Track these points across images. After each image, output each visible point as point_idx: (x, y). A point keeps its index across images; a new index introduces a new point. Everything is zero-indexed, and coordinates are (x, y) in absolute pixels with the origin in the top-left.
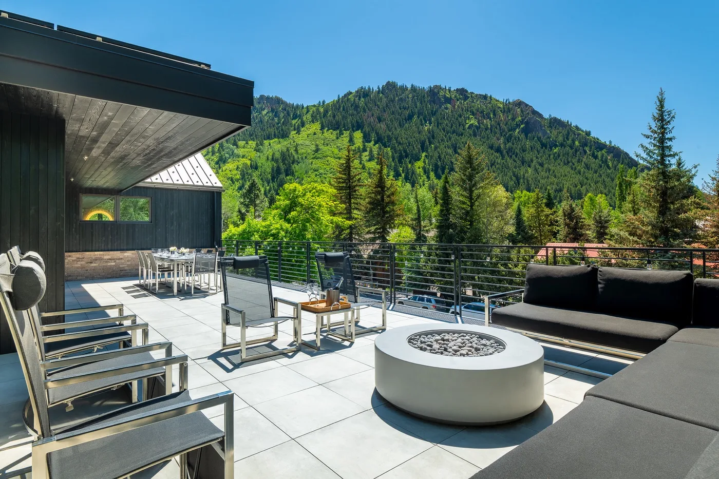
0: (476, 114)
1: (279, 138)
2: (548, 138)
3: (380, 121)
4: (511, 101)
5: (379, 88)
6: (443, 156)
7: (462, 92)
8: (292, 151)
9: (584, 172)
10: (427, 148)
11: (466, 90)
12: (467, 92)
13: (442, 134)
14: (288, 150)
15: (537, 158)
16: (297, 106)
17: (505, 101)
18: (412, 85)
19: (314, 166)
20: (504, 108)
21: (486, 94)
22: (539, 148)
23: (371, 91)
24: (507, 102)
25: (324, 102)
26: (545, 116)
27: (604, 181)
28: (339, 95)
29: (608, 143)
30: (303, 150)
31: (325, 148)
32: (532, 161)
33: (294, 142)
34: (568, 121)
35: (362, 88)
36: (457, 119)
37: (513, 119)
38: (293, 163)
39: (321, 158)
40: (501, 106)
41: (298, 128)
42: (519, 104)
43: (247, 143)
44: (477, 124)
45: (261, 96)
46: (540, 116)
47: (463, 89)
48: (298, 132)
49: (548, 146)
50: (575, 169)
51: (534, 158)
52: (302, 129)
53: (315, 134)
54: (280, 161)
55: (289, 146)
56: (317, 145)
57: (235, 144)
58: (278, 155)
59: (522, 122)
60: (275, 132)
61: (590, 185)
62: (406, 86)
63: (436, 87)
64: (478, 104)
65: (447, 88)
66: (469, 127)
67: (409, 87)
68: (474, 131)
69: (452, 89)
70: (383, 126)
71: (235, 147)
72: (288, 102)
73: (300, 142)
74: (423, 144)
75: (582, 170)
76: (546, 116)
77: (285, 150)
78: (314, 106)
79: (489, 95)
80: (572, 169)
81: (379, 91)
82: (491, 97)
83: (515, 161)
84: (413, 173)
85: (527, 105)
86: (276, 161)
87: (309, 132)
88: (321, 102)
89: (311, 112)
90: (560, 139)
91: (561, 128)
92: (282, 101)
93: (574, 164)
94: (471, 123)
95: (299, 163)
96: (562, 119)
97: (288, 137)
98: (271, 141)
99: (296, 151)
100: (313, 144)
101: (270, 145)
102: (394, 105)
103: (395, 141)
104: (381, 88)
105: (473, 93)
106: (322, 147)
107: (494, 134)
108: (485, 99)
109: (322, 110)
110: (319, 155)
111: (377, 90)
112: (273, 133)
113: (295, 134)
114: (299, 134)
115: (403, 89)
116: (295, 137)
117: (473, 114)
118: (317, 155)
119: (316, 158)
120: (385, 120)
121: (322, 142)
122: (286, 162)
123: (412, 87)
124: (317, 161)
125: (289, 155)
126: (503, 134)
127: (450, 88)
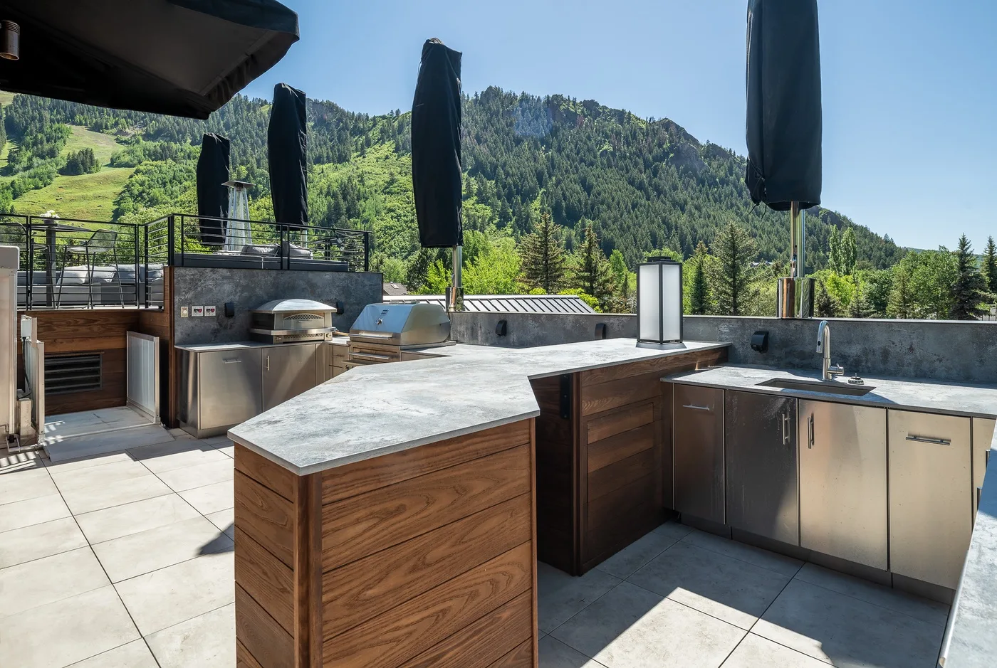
0: (611, 136)
1: (334, 162)
2: (706, 171)
3: (479, 142)
4: (656, 120)
5: (476, 95)
6: (568, 194)
7: (590, 106)
8: (355, 181)
9: (753, 219)
10: (546, 182)
11: (596, 102)
12: (598, 105)
13: (566, 163)
14: (350, 180)
15: (692, 199)
16: (360, 116)
17: (648, 119)
18: (523, 93)
19: (389, 205)
20: (647, 129)
21: (623, 110)
22: (695, 185)
23: (466, 98)
24: (652, 121)
25: (398, 112)
26: (700, 142)
27: (778, 232)
31: (403, 178)
32: (686, 203)
33: (358, 168)
34: (730, 149)
36: (585, 143)
37: (660, 145)
38: (358, 199)
39: (398, 193)
40: (644, 126)
41: (362, 148)
42: (667, 124)
44: (612, 149)
46: (695, 141)
47: (592, 101)
48: (363, 154)
49: (706, 183)
50: (742, 215)
51: (689, 199)
52: (368, 150)
53: (387, 158)
54: (340, 196)
55: (350, 173)
56: (391, 174)
58: (335, 188)
59: (671, 150)
60: (328, 153)
61: (760, 236)
62: (514, 94)
63: (556, 97)
64: (613, 124)
65: (571, 100)
66: (602, 155)
67: (519, 95)
68: (608, 160)
69: (578, 101)
70: (483, 149)
72: (346, 110)
73: (368, 169)
74: (539, 175)
75: (750, 216)
76: (703, 142)
77: (345, 180)
78: (384, 117)
79: (627, 111)
80: (737, 214)
81: (476, 100)
82: (630, 113)
83: (664, 203)
84: (528, 216)
85: (677, 127)
86: (334, 196)
87: (378, 155)
89: (379, 126)
90: (722, 173)
91: (721, 159)
92: (337, 108)
93: (739, 209)
94: (604, 148)
95: (367, 199)
96: (723, 147)
97: (348, 161)
98: (325, 166)
99: (362, 181)
100: (385, 173)
101: (322, 172)
102: (498, 120)
103: (502, 172)
104: (479, 96)
105: (606, 108)
106: (398, 177)
107: (636, 164)
108: (621, 116)
109: (396, 124)
110: (396, 189)
111: (475, 98)
112: (325, 155)
113: (358, 157)
114: (364, 157)
115: (511, 98)
116: (358, 162)
117: (607, 136)
118: (393, 188)
119: (390, 193)
120: (486, 141)
121: (399, 169)
122: (349, 197)
123: (523, 96)
124: (393, 198)
125: (352, 189)
126: (647, 165)
127: (575, 99)
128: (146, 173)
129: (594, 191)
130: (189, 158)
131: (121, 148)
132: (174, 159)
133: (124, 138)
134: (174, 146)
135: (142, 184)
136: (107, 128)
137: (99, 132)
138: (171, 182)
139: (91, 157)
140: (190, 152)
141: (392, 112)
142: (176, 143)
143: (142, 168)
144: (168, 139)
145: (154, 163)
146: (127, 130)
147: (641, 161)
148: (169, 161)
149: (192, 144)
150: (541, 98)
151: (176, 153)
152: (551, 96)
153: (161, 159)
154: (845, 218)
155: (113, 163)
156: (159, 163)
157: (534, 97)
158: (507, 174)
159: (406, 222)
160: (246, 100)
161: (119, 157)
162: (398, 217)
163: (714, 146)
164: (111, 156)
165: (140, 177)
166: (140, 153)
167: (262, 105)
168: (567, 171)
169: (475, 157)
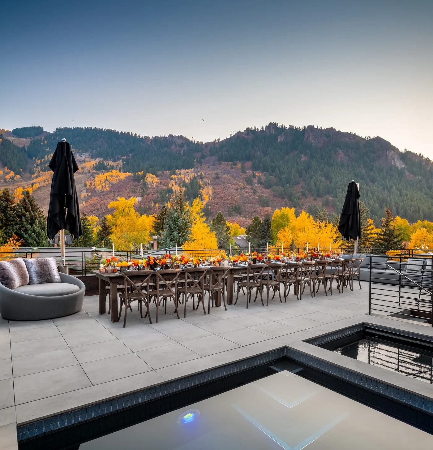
0: (343, 149)
1: (186, 169)
3: (265, 155)
6: (317, 183)
7: (331, 131)
8: (197, 179)
11: (334, 129)
14: (195, 178)
16: (198, 143)
17: (367, 138)
19: (216, 191)
20: (366, 143)
21: (351, 132)
23: (257, 130)
24: (369, 139)
25: (219, 139)
26: (400, 150)
28: (231, 134)
30: (206, 179)
31: (223, 176)
32: (391, 187)
33: (198, 172)
34: (420, 154)
35: (249, 128)
36: (328, 153)
37: (374, 153)
38: (199, 188)
39: (220, 185)
40: (364, 142)
41: (200, 160)
42: (378, 140)
43: (163, 173)
44: (344, 156)
45: (169, 135)
46: (397, 150)
47: (332, 128)
48: (201, 164)
51: (393, 185)
52: (203, 161)
53: (214, 165)
54: (190, 187)
55: (194, 174)
56: (217, 175)
58: (187, 183)
60: (182, 164)
62: (285, 126)
63: (309, 127)
65: (319, 128)
67: (287, 127)
69: (323, 129)
70: (267, 158)
71: (154, 176)
72: (191, 140)
73: (204, 172)
74: (300, 173)
76: (402, 150)
77: (192, 179)
78: (211, 143)
79: (353, 133)
82: (355, 134)
83: (378, 187)
85: (385, 141)
86: (187, 187)
87: (209, 164)
88: (217, 140)
89: (209, 148)
92: (186, 139)
96: (415, 153)
98: (181, 171)
99: (201, 179)
100: (213, 174)
101: (180, 174)
103: (278, 171)
104: (264, 128)
105: (340, 132)
106: (220, 176)
108: (350, 136)
109: (218, 146)
110: (219, 182)
111: (262, 130)
112: (180, 165)
113: (198, 165)
115: (283, 129)
116: (199, 168)
120: (268, 154)
121: (221, 172)
122: (194, 188)
123: (290, 127)
124: (218, 187)
125: (196, 183)
127: (321, 127)
128: (93, 177)
129: (334, 181)
130: (112, 169)
132: (106, 170)
133: (81, 160)
134: (105, 163)
135: (91, 183)
138: (104, 182)
140: (113, 166)
141: (215, 140)
142: (105, 161)
143: (90, 175)
144: (101, 159)
145: (96, 172)
146: (82, 155)
148: (103, 171)
149: (114, 161)
150: (301, 128)
151: (106, 167)
152: (306, 126)
153: (99, 170)
157: (297, 128)
158: (281, 173)
159: (225, 200)
160: (139, 137)
163: (409, 152)
165: (89, 180)
166: (89, 167)
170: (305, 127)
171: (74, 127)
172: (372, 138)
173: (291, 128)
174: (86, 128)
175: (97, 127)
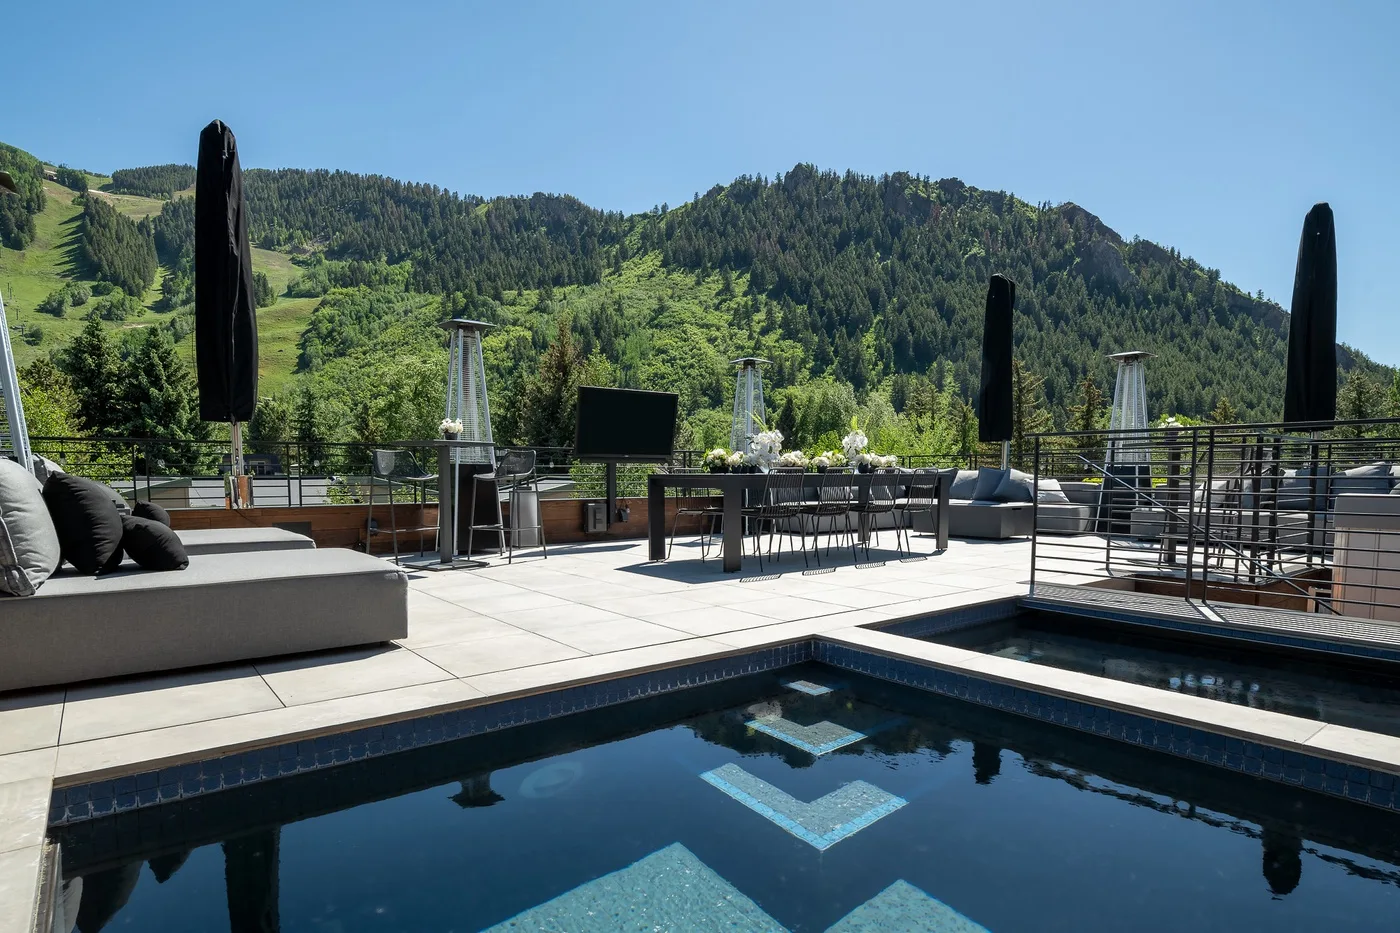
0: (982, 233)
1: (579, 284)
2: (1132, 284)
3: (784, 248)
4: (1054, 206)
5: (778, 178)
6: (917, 323)
7: (952, 188)
8: (610, 311)
9: (1207, 358)
10: (884, 306)
11: (960, 182)
12: (961, 185)
13: (912, 277)
14: (603, 308)
15: (1109, 327)
16: (611, 215)
17: (1042, 205)
18: (848, 171)
19: (658, 343)
20: (1039, 221)
21: (1001, 192)
22: (1113, 307)
23: (763, 183)
24: (1047, 208)
25: (665, 207)
26: (1124, 239)
27: (1247, 376)
28: (696, 194)
29: (1254, 296)
30: (633, 311)
31: (677, 304)
32: (1099, 333)
33: (612, 292)
34: (1173, 249)
35: (744, 177)
36: (944, 245)
37: (1059, 245)
38: (616, 336)
39: (670, 326)
40: (1034, 216)
41: (617, 262)
42: (1071, 212)
43: (520, 294)
44: (983, 254)
45: (535, 194)
46: (1116, 237)
47: (954, 179)
48: (617, 270)
49: (1132, 303)
50: (1189, 351)
51: (1104, 328)
52: (624, 265)
53: (652, 275)
54: (592, 332)
55: (602, 299)
56: (660, 299)
57: (497, 297)
58: (584, 320)
59: (1077, 250)
60: (569, 271)
61: (1219, 383)
62: (835, 174)
63: (898, 176)
64: (986, 214)
65: (922, 179)
66: (968, 262)
67: (842, 175)
68: (978, 270)
69: (932, 181)
70: (790, 257)
71: (497, 302)
72: (592, 208)
73: (626, 292)
74: (874, 297)
75: (1203, 353)
76: (1128, 238)
77: (597, 308)
78: (644, 216)
79: (1008, 194)
80: (1181, 350)
81: (779, 184)
82: (1012, 196)
83: (1065, 334)
84: (858, 357)
85: (1088, 215)
86: (583, 331)
87: (640, 272)
88: (660, 208)
89: (639, 229)
90: (1158, 286)
91: (1157, 264)
92: (580, 204)
93: (1184, 341)
94: (972, 252)
95: (627, 335)
96: (1161, 245)
98: (568, 289)
99: (619, 310)
100: (650, 297)
101: (565, 298)
102: (812, 215)
103: (818, 291)
104: (783, 178)
105: (976, 190)
106: (670, 303)
107: (1021, 275)
108: (999, 201)
109: (663, 225)
110: (667, 320)
111: (776, 182)
112: (566, 273)
113: (610, 274)
114: (620, 275)
115: (830, 180)
116: (613, 282)
117: (975, 233)
118: (663, 319)
119: (660, 326)
120: (793, 247)
121: (670, 292)
122: (603, 334)
123: (848, 176)
124: (664, 333)
125: (607, 321)
126: (1038, 276)
127: (928, 177)
128: (335, 304)
129: (957, 317)
130: (386, 282)
131: (299, 272)
132: (369, 285)
133: (301, 257)
134: (367, 266)
135: (331, 320)
136: (279, 244)
137: (269, 249)
138: (367, 317)
139: (265, 285)
140: (387, 274)
141: (656, 208)
142: (367, 262)
143: (329, 298)
144: (357, 257)
145: (344, 290)
146: (305, 246)
147: (1028, 270)
148: (363, 287)
149: (389, 263)
150: (876, 178)
151: (370, 277)
152: (891, 174)
153: (351, 285)
154: (1357, 354)
155: (291, 293)
156: (350, 290)
157: (865, 178)
158: (826, 296)
159: (683, 368)
160: (456, 198)
161: (298, 284)
162: (672, 361)
163: (1146, 244)
164: (287, 283)
165: (327, 311)
166: (324, 278)
167: (477, 205)
168: (915, 288)
169: (778, 270)
170: (886, 176)
171: (281, 169)
172: (1054, 205)
173: (851, 180)
174: (314, 170)
175: (342, 170)
